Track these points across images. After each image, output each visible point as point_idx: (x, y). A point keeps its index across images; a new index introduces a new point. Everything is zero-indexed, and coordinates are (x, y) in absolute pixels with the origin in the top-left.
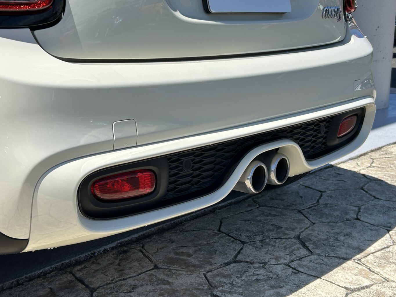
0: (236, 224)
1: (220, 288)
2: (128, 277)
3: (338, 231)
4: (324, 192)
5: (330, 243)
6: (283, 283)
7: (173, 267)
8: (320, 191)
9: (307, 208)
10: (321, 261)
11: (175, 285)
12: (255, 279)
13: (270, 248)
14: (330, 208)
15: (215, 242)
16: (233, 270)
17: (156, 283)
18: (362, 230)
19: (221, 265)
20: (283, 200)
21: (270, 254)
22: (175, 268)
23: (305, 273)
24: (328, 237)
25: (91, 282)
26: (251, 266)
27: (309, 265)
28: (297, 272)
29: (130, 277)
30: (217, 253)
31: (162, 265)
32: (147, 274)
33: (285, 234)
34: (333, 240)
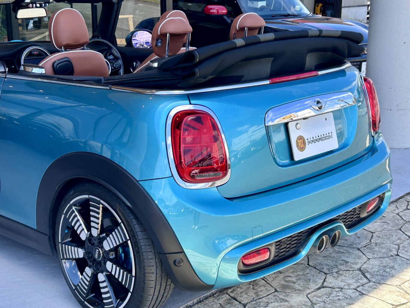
0: (318, 260)
2: (262, 297)
3: (385, 265)
4: (374, 233)
5: (381, 273)
6: (354, 302)
7: (286, 291)
8: (371, 232)
9: (364, 247)
11: (291, 302)
12: (337, 299)
13: (343, 278)
14: (379, 246)
15: (308, 274)
16: (323, 293)
17: (280, 301)
18: (401, 264)
19: (315, 289)
20: (346, 240)
21: (344, 282)
22: (288, 292)
23: (367, 295)
24: (379, 269)
25: (241, 300)
26: (334, 290)
27: (368, 289)
28: (362, 294)
29: (263, 297)
30: (311, 281)
31: (280, 289)
32: (272, 295)
33: (351, 268)
34: (382, 272)
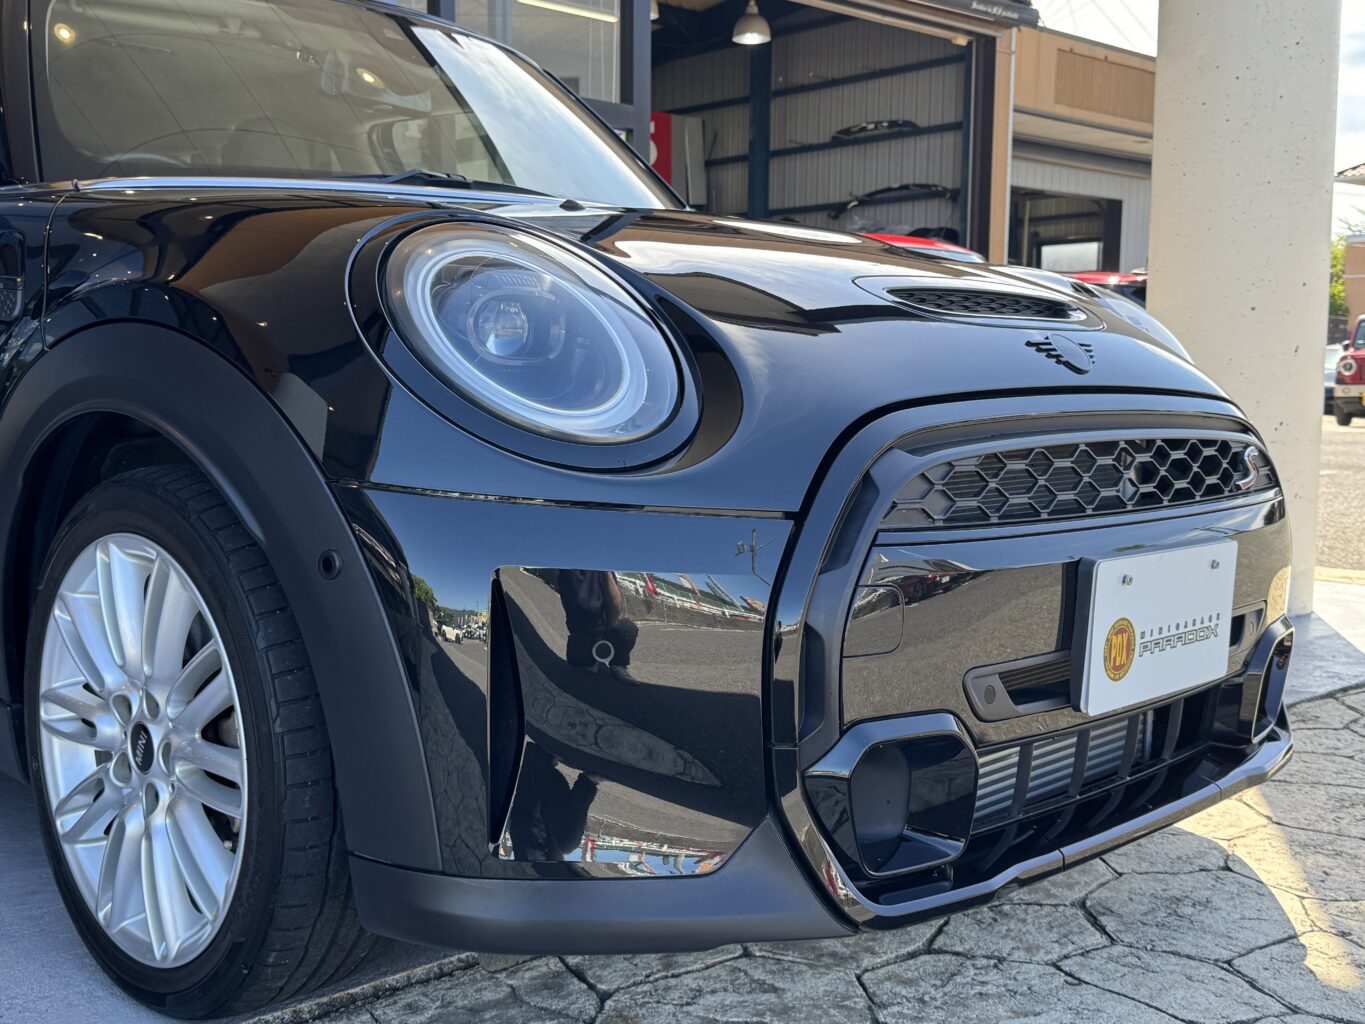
1: (896, 1009)
3: (1177, 893)
5: (1159, 919)
6: (1042, 1006)
7: (783, 955)
10: (1134, 960)
11: (789, 994)
12: (976, 993)
13: (1013, 925)
16: (924, 971)
17: (747, 988)
18: (1238, 895)
19: (897, 957)
21: (1013, 939)
22: (790, 958)
23: (1096, 986)
25: (599, 976)
26: (968, 963)
27: (1104, 966)
28: (1076, 982)
31: (760, 950)
32: (725, 967)
33: (1049, 895)
34: (1165, 915)
